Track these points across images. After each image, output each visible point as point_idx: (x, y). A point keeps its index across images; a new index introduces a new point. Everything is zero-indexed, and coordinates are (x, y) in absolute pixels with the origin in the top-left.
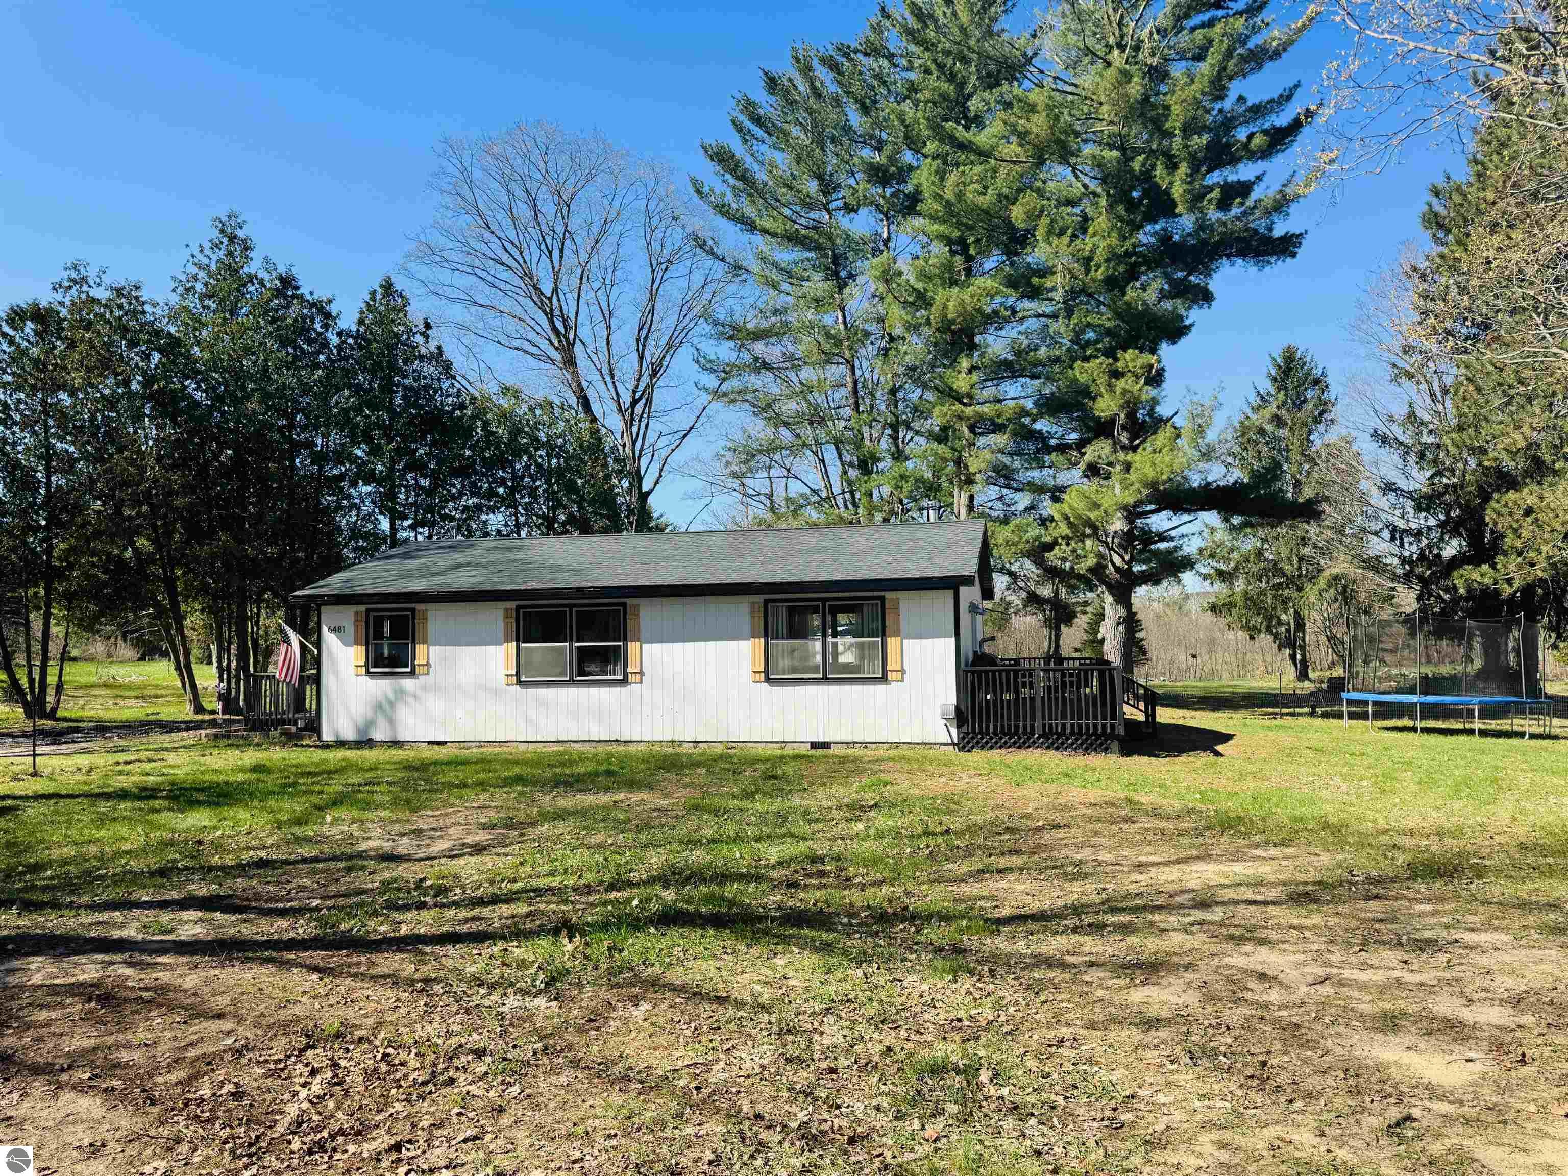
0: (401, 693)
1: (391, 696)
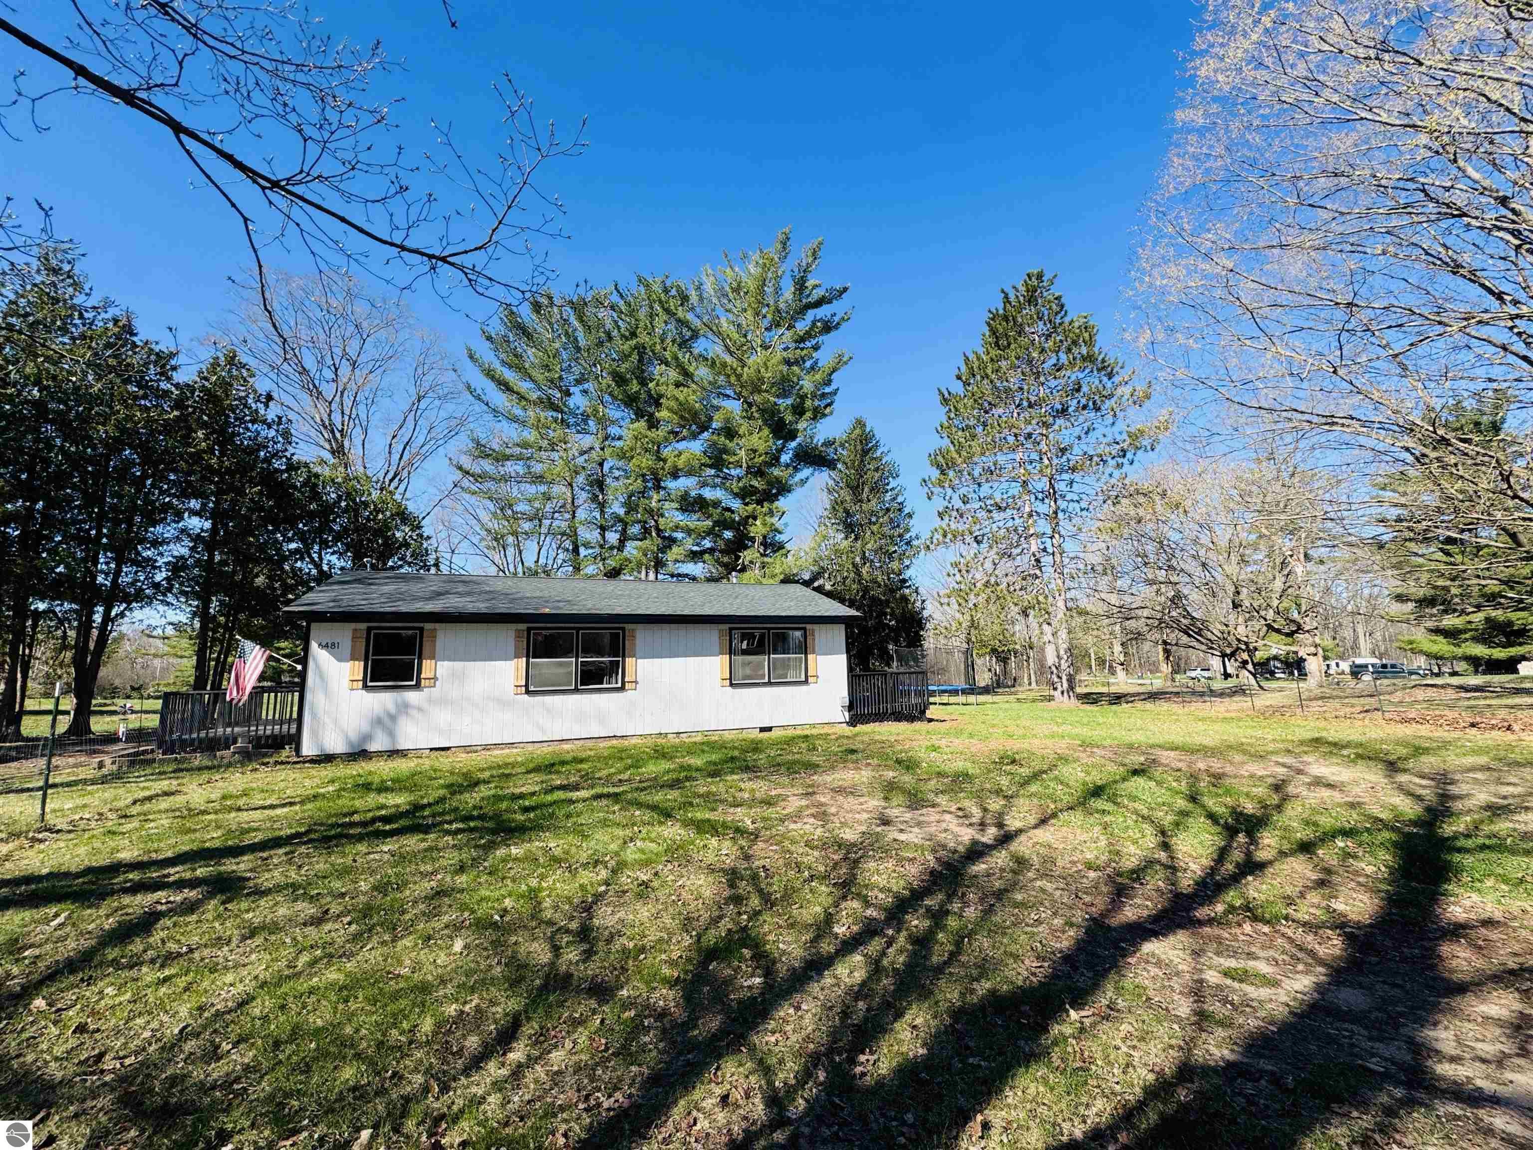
1: (392, 709)
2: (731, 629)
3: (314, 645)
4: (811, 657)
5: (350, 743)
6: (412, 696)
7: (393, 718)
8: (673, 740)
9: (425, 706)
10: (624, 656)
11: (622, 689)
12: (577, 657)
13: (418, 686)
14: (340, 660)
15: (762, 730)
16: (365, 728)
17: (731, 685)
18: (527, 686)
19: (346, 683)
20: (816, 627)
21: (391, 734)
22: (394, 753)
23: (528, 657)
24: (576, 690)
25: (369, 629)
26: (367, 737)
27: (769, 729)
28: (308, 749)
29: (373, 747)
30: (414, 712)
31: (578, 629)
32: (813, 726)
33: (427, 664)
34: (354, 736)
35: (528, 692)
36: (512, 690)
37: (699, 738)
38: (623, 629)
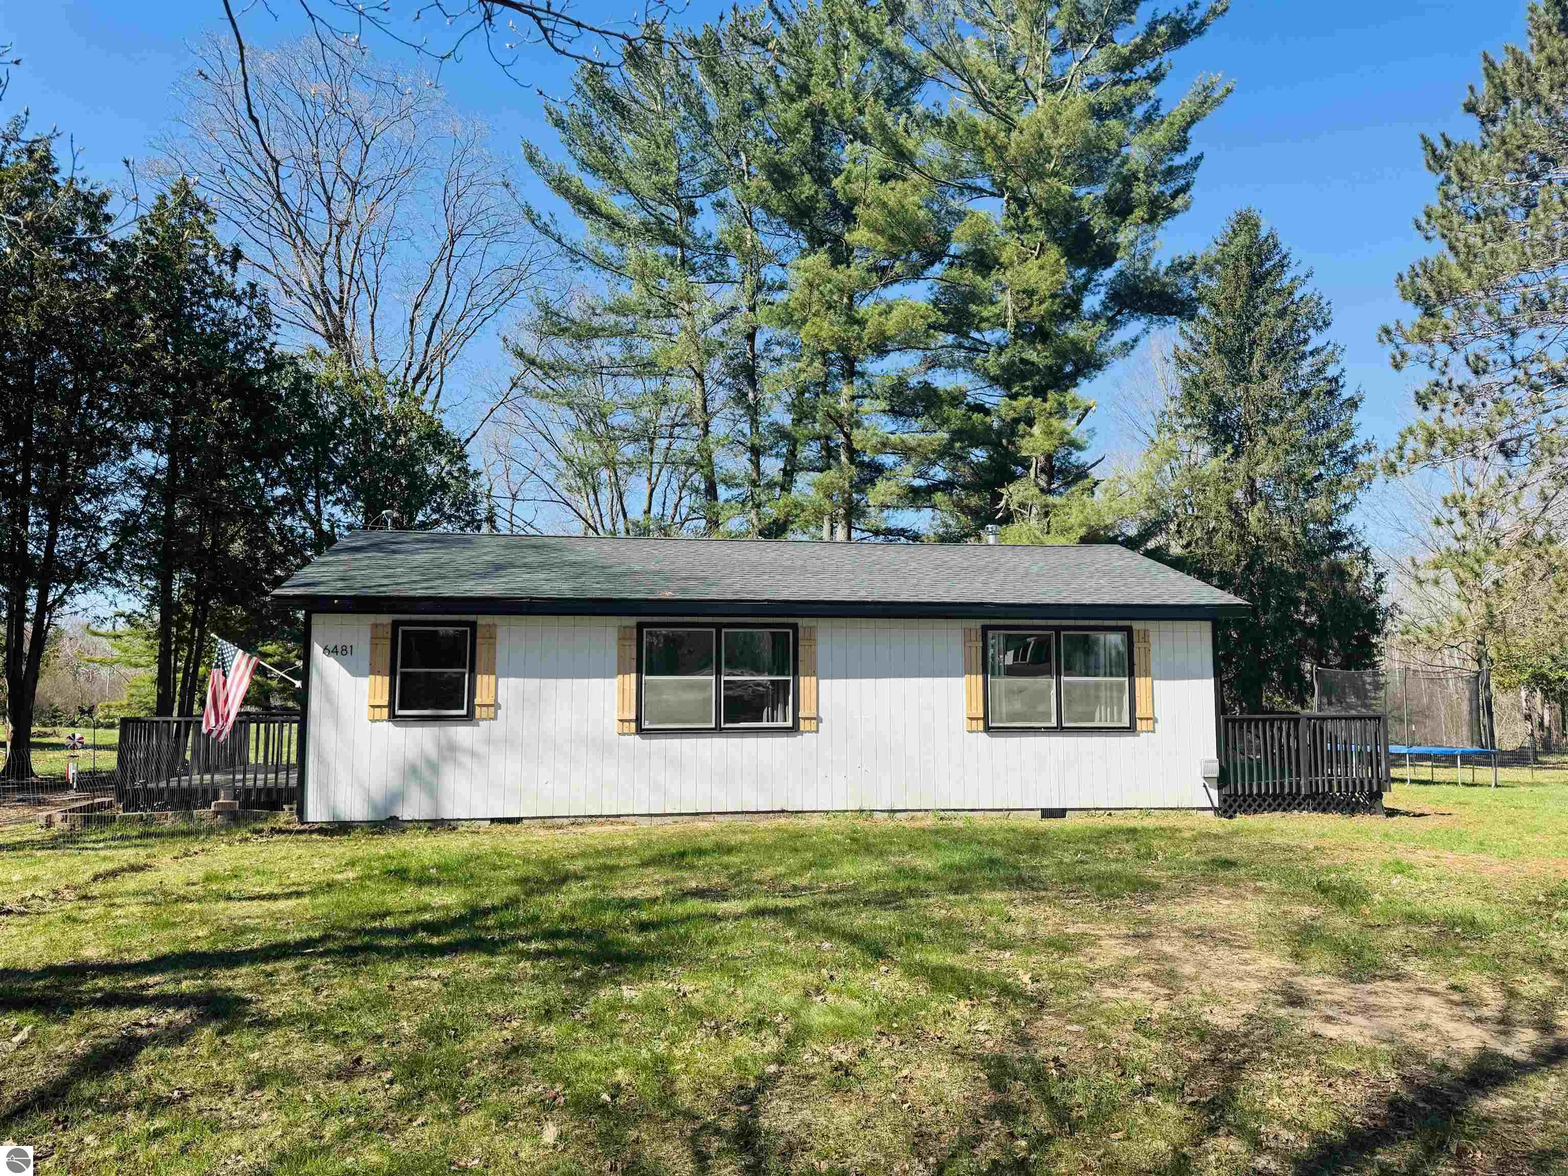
0: (450, 750)
1: (433, 753)
2: (985, 629)
3: (317, 650)
4: (1141, 683)
5: (375, 808)
6: (462, 733)
7: (434, 768)
8: (884, 823)
9: (481, 748)
10: (796, 673)
11: (794, 730)
12: (718, 673)
13: (469, 718)
14: (355, 672)
15: (1048, 813)
16: (394, 782)
17: (988, 729)
18: (638, 720)
19: (366, 712)
20: (1151, 626)
21: (433, 793)
22: (437, 825)
23: (639, 671)
24: (718, 730)
25: (395, 625)
26: (396, 797)
27: (1060, 813)
28: (316, 812)
29: (406, 813)
30: (465, 759)
31: (719, 627)
32: (1147, 811)
33: (483, 681)
34: (378, 795)
35: (640, 731)
36: (616, 726)
37: (929, 822)
38: (795, 627)
